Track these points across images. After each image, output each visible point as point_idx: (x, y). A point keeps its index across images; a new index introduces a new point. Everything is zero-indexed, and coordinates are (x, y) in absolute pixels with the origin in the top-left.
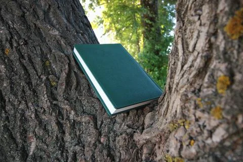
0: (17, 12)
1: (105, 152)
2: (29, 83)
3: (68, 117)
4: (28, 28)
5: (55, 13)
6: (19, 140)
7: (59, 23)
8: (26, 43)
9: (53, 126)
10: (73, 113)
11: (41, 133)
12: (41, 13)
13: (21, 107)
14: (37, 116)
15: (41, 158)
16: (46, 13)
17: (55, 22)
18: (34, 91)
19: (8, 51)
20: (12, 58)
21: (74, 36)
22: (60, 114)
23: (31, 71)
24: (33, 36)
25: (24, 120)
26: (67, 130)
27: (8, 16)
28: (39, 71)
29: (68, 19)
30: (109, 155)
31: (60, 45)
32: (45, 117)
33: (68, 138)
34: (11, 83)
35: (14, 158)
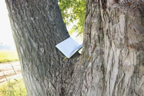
0: (49, 30)
1: (70, 63)
2: (51, 48)
3: (61, 57)
4: (52, 34)
5: (58, 30)
6: (49, 62)
7: (59, 32)
8: (51, 38)
9: (57, 59)
10: (62, 55)
11: (54, 60)
12: (55, 30)
13: (50, 53)
14: (53, 56)
15: (54, 66)
16: (56, 30)
17: (58, 32)
18: (53, 50)
19: (46, 40)
20: (48, 41)
21: (63, 36)
22: (59, 56)
23: (52, 45)
24: (53, 36)
25: (50, 57)
26: (61, 60)
27: (47, 31)
28: (54, 45)
29: (62, 31)
30: (71, 64)
31: (59, 38)
32: (55, 56)
33: (61, 61)
34: (47, 48)
35: (48, 66)
